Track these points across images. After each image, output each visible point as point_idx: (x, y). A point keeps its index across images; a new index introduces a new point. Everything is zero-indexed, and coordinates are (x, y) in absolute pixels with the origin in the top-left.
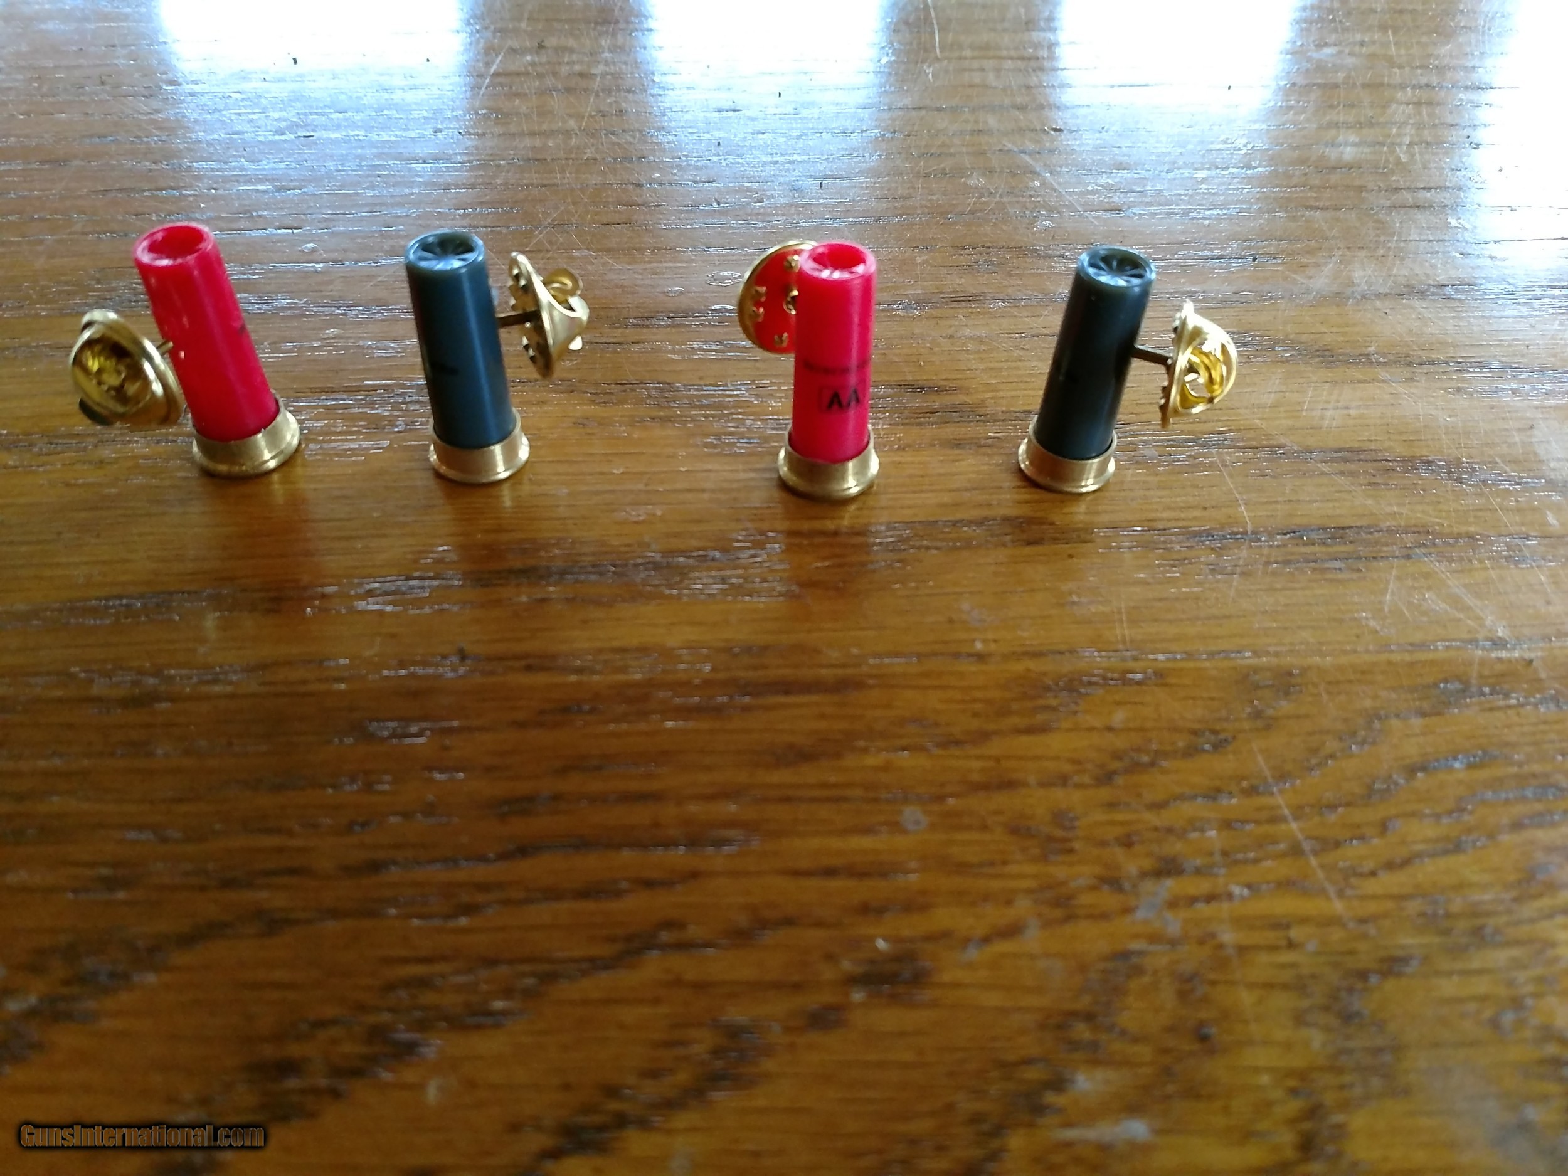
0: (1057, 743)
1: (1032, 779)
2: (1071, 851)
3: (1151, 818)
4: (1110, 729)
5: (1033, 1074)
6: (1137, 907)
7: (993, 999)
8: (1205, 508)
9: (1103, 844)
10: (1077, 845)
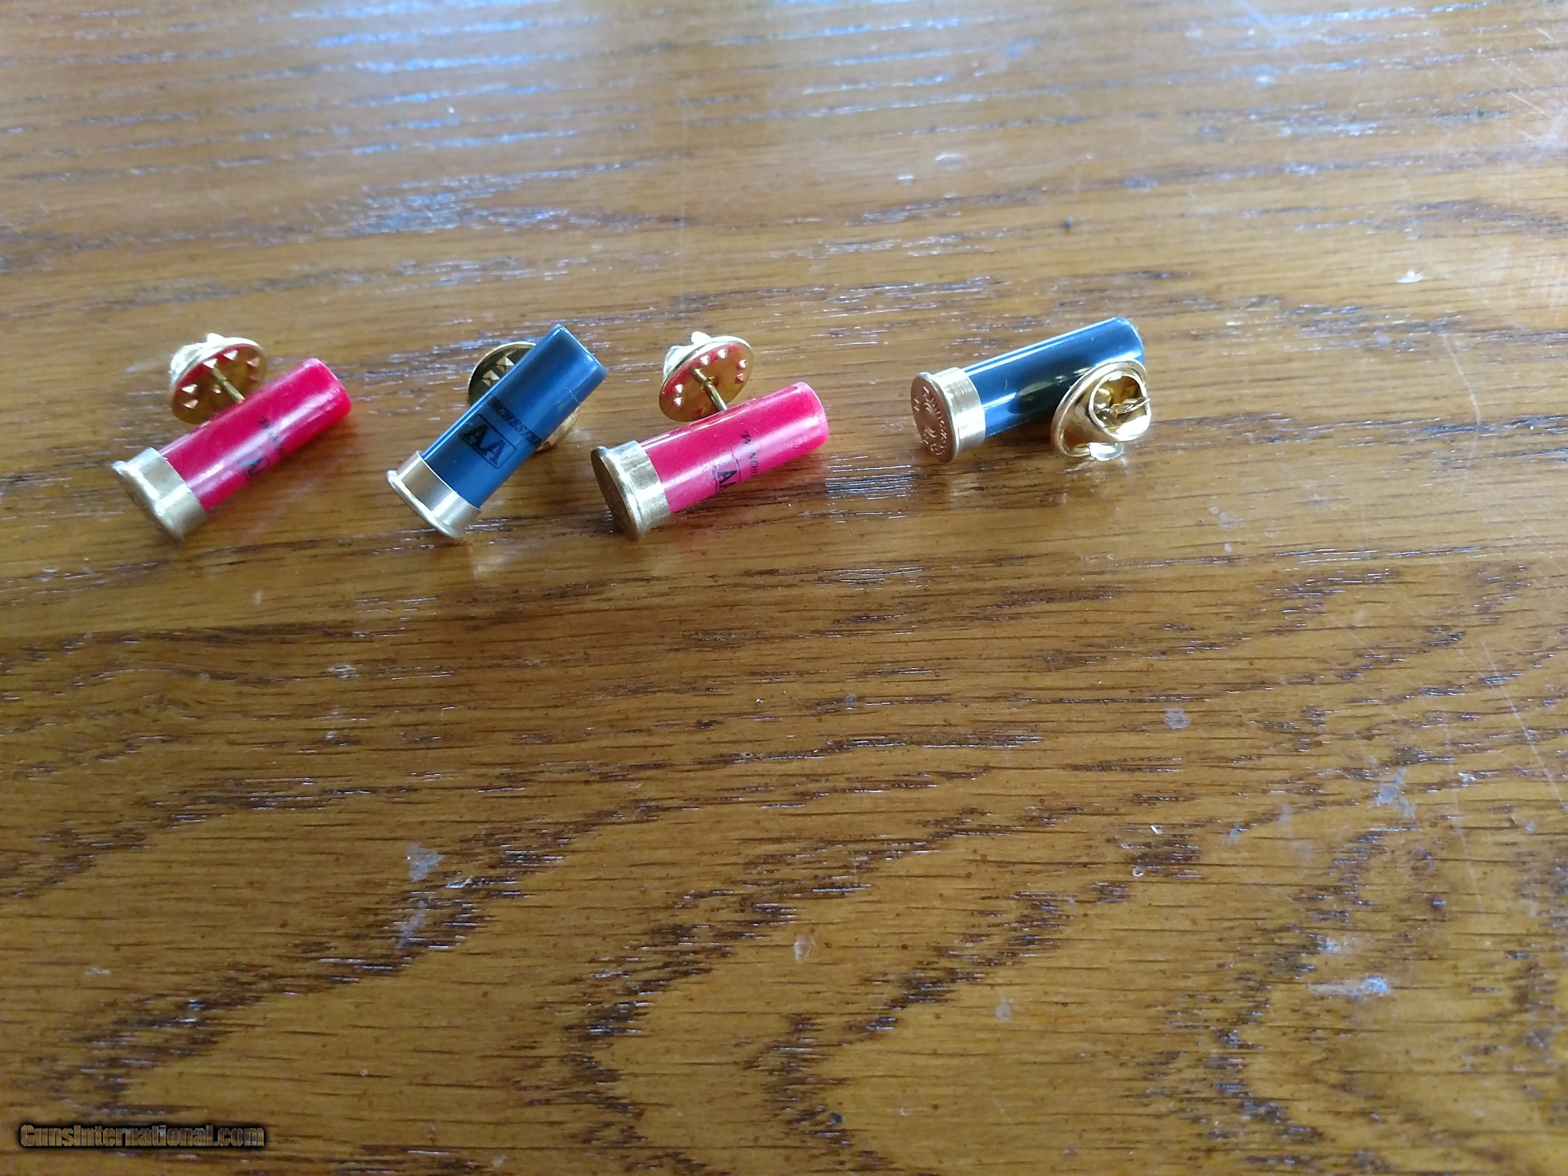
0: (1304, 643)
1: (1282, 679)
2: (1319, 744)
3: (1390, 713)
4: (1352, 628)
5: (1289, 939)
6: (1377, 795)
7: (1255, 876)
8: (1436, 398)
9: (1347, 737)
10: (1324, 739)
